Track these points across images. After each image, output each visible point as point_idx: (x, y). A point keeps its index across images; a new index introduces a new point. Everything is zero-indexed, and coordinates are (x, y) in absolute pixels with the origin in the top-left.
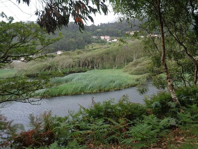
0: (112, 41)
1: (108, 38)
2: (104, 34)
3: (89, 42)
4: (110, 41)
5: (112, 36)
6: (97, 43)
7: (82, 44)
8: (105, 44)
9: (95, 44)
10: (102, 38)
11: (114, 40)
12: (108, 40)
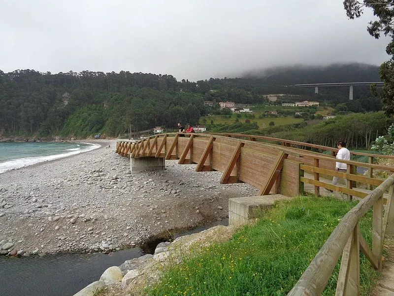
0: (241, 111)
1: (232, 106)
2: (225, 98)
3: (203, 113)
4: (237, 112)
5: (238, 103)
6: (217, 114)
7: (195, 116)
8: (230, 117)
9: (213, 116)
10: (223, 105)
11: (243, 109)
12: (233, 109)
